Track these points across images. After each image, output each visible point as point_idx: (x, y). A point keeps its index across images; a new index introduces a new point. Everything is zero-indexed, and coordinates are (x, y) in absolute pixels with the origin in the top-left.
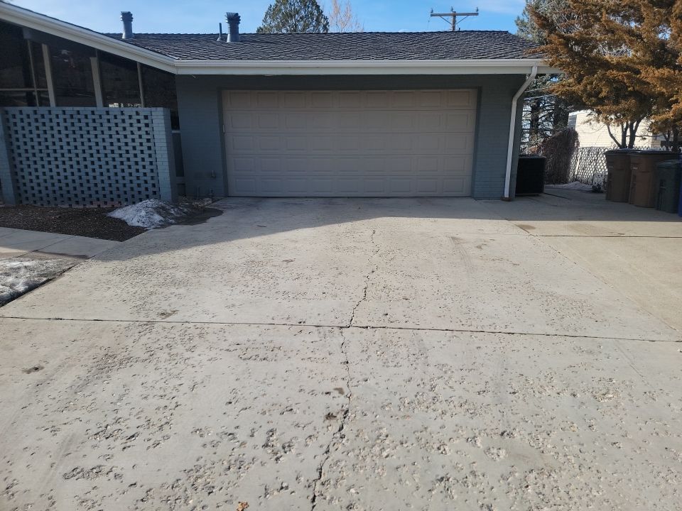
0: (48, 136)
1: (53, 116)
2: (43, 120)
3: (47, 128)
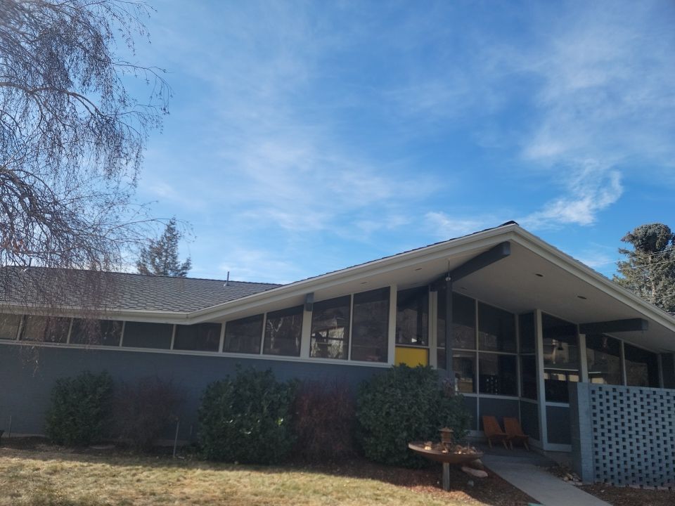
0: (625, 413)
1: (631, 395)
2: (621, 398)
3: (624, 406)
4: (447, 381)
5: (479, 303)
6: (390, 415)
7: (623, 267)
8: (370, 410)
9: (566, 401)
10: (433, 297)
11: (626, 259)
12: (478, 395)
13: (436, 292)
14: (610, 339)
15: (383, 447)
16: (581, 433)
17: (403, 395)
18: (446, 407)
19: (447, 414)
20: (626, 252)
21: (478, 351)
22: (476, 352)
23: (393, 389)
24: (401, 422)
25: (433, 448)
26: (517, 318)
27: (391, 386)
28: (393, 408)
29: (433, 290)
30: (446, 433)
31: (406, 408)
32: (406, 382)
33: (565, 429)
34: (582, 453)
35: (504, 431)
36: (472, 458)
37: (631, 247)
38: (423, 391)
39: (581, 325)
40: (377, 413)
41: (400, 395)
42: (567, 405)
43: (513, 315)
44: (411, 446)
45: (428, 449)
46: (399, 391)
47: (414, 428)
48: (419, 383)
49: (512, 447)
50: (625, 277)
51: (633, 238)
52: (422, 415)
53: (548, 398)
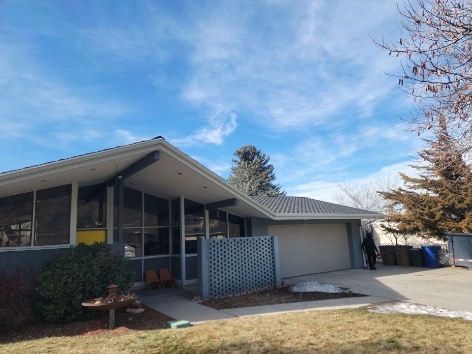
1: (230, 243)
2: (224, 245)
4: (114, 251)
5: (145, 194)
6: (68, 284)
7: (234, 169)
8: (50, 283)
9: (195, 252)
10: (110, 191)
11: (236, 165)
12: (143, 258)
13: (113, 188)
14: (220, 211)
15: (61, 310)
16: (203, 271)
17: (79, 267)
18: (116, 270)
19: (116, 274)
20: (236, 161)
21: (143, 227)
22: (142, 228)
23: (71, 264)
24: (77, 288)
25: (102, 301)
26: (170, 203)
27: (69, 261)
28: (70, 278)
29: (110, 185)
30: (113, 288)
31: (82, 276)
32: (83, 257)
33: (194, 270)
34: (203, 282)
35: (159, 278)
36: (132, 301)
37: (238, 159)
38: (96, 261)
39: (206, 205)
40: (56, 285)
41: (76, 267)
42: (195, 255)
43: (167, 201)
44: (84, 304)
45: (98, 303)
46: (75, 264)
47: (88, 290)
48: (94, 256)
49: (164, 288)
50: (235, 176)
51: (239, 153)
52: (94, 279)
53: (187, 252)
